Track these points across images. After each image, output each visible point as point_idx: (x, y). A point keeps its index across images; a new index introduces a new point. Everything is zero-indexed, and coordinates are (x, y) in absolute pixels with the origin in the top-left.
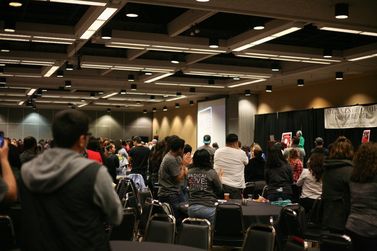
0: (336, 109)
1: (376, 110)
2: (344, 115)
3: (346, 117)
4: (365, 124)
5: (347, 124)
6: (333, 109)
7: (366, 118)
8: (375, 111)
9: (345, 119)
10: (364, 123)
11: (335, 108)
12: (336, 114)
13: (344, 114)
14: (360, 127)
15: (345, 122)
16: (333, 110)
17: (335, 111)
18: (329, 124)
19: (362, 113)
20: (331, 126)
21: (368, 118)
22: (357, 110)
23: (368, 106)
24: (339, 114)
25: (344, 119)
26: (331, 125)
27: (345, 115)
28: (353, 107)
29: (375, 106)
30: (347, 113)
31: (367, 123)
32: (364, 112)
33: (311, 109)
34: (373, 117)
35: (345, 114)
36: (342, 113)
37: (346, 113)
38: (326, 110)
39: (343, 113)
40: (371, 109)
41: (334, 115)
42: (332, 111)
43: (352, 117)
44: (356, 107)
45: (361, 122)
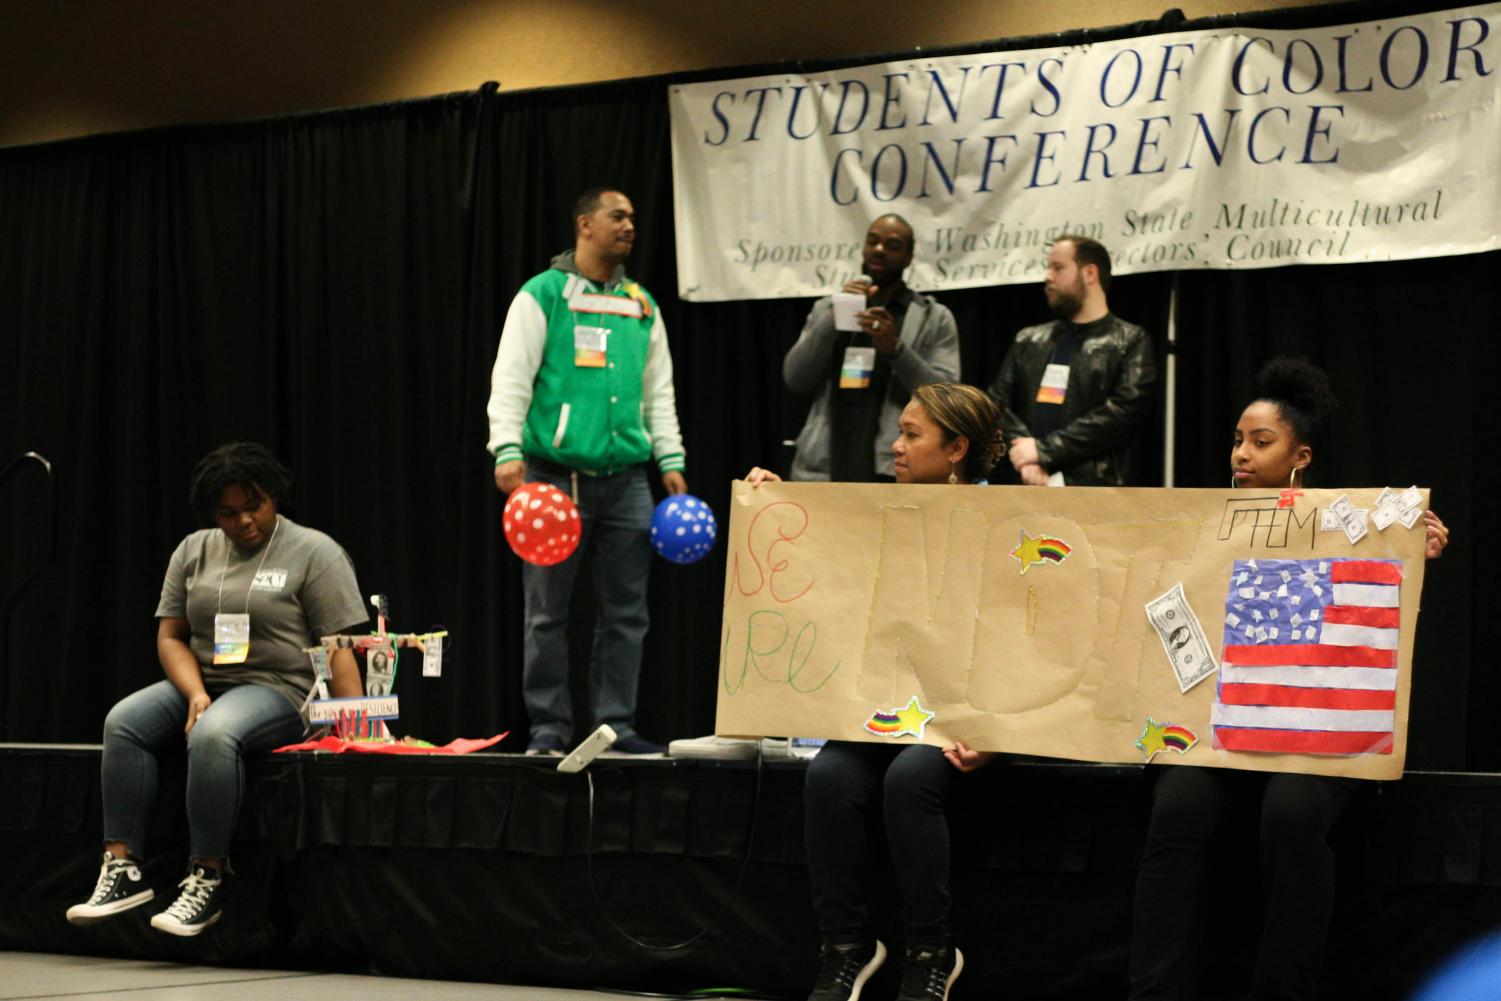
0: (846, 85)
1: (1458, 71)
2: (976, 138)
3: (995, 168)
4: (1290, 231)
5: (1004, 243)
6: (796, 80)
7: (1306, 160)
8: (1451, 76)
9: (983, 188)
10: (1278, 212)
11: (833, 76)
12: (849, 141)
13: (977, 134)
14: (1222, 263)
15: (982, 221)
16: (798, 91)
17: (831, 101)
18: (733, 253)
19: (1248, 109)
20: (767, 267)
21: (1334, 160)
22: (1170, 76)
23: (1367, 27)
24: (887, 137)
25: (967, 184)
26: (762, 256)
27: (992, 141)
28: (1101, 51)
29: (1457, 25)
30: (1017, 118)
31: (1319, 220)
32: (1277, 95)
33: (462, 100)
34: (1406, 145)
35: (992, 127)
36: (939, 115)
37: (994, 115)
38: (691, 104)
39: (954, 115)
40: (1405, 54)
41: (814, 147)
42: (779, 107)
43: (1096, 161)
44: (1151, 46)
45: (1234, 211)
